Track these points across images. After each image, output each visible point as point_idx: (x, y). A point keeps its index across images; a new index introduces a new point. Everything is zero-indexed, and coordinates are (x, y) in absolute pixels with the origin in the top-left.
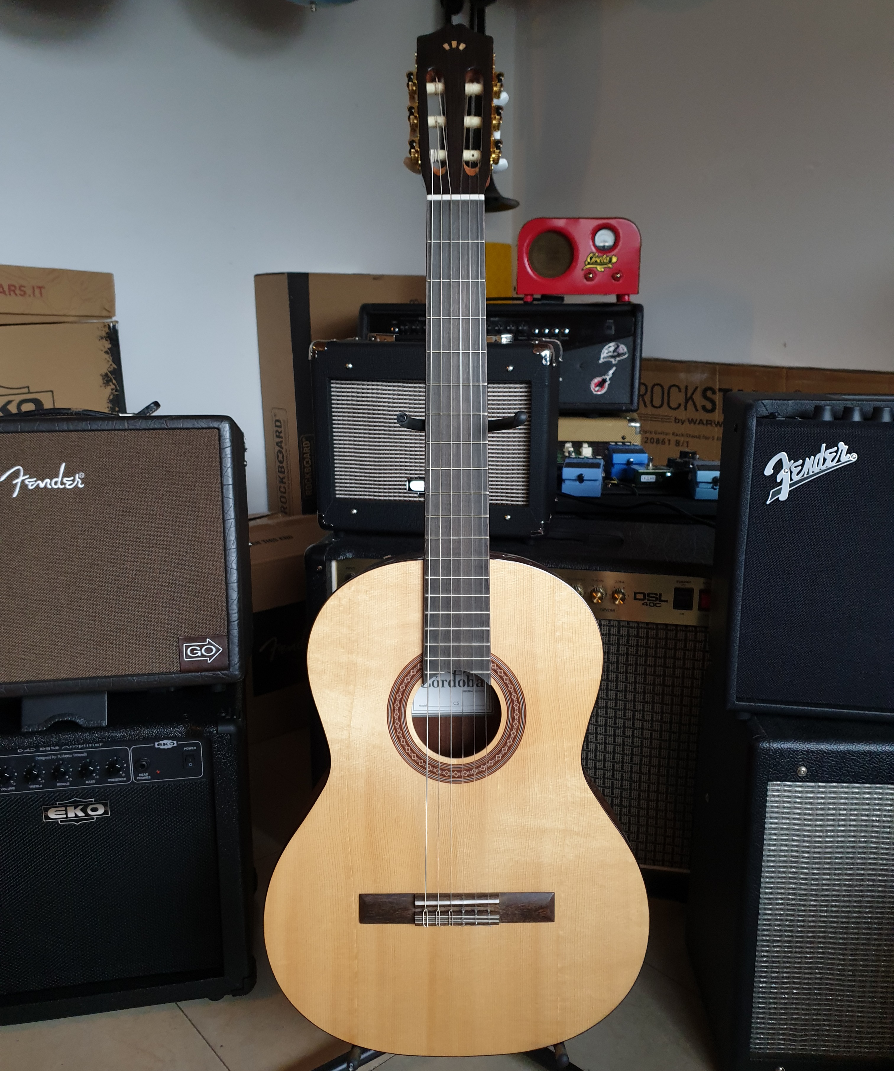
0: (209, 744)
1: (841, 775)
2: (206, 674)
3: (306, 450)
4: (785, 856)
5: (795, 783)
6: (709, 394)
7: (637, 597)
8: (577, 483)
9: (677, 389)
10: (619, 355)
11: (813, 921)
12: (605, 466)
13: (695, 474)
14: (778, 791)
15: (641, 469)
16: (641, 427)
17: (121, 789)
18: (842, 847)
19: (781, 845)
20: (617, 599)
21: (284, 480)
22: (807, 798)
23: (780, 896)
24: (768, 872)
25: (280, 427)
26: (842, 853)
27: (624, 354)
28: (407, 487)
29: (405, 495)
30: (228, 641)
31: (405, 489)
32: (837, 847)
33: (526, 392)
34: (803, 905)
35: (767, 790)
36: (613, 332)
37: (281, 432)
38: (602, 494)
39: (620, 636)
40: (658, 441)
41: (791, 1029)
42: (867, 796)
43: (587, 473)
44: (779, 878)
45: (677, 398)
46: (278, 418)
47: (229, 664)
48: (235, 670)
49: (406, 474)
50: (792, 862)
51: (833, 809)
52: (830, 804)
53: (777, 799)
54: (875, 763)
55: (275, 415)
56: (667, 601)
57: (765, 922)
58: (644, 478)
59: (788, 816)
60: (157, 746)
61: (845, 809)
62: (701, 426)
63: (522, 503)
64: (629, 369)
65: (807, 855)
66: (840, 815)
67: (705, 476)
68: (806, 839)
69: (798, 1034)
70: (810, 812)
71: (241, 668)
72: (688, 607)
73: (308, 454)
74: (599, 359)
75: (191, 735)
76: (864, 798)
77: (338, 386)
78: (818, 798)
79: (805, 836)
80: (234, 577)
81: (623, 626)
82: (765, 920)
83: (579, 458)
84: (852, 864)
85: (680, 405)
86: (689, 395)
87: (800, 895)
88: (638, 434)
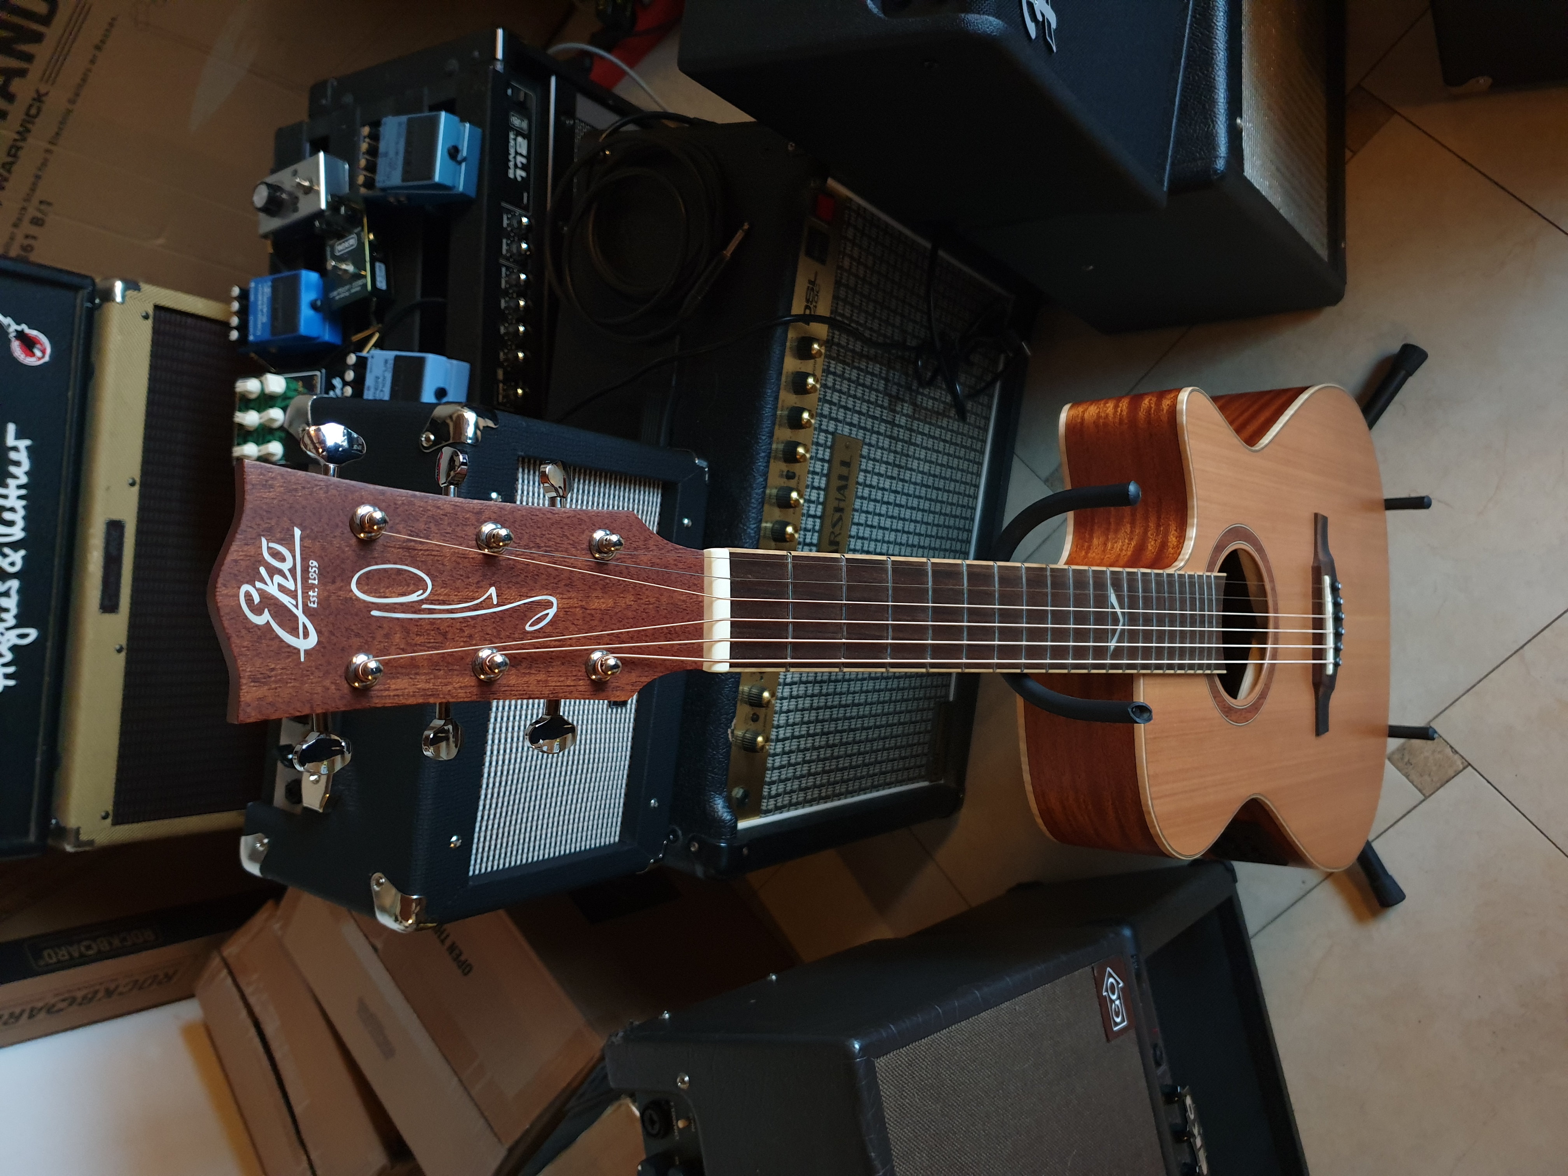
3: (63, 954)
21: (111, 989)
53: (1249, 165)
58: (382, 284)
73: (70, 950)
88: (137, 288)
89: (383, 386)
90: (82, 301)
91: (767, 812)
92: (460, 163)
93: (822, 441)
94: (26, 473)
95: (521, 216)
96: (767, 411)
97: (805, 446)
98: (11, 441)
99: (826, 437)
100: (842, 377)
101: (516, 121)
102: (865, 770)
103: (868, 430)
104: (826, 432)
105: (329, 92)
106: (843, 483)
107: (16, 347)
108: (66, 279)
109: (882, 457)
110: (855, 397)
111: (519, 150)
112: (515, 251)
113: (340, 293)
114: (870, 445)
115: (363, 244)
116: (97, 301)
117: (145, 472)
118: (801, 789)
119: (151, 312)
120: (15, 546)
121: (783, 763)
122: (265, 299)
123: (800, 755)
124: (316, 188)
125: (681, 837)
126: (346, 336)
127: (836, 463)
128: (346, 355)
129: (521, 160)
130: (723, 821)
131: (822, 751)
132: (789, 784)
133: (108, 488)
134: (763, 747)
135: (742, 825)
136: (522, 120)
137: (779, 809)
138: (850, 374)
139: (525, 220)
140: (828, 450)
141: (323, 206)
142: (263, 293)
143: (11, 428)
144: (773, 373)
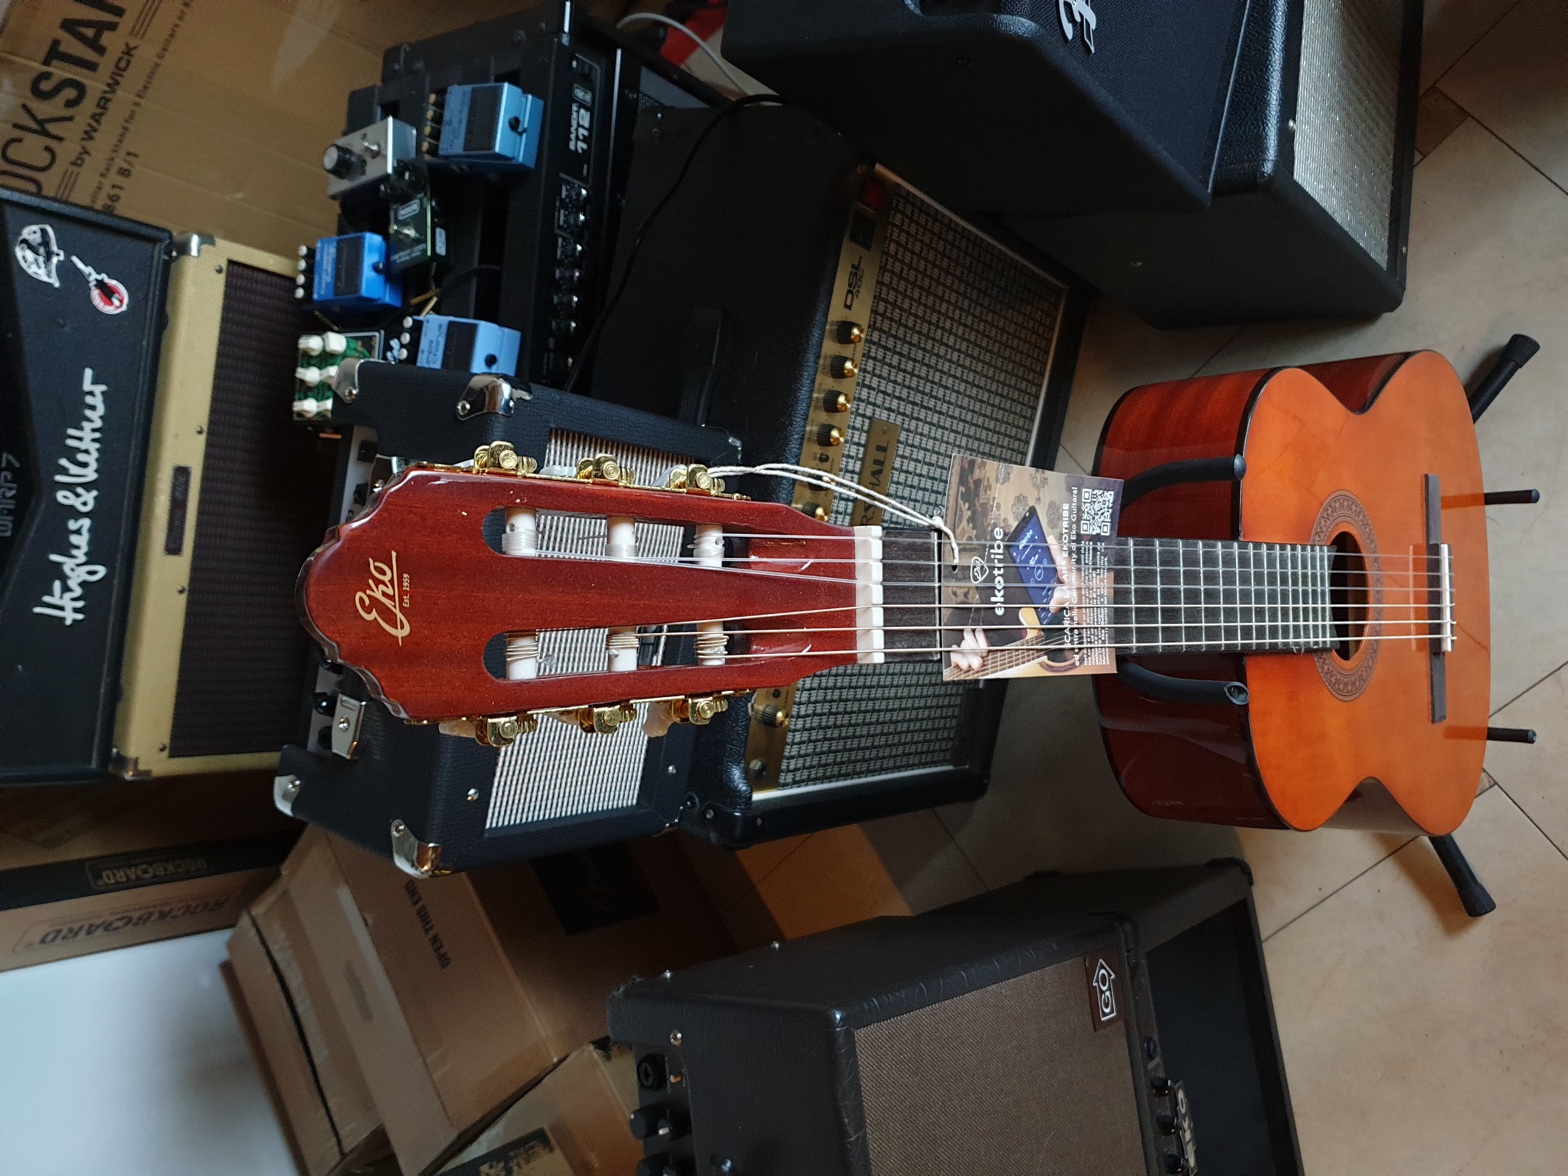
3: (121, 875)
6: (45, 86)
9: (14, 145)
10: (45, 243)
21: (165, 911)
25: (59, 932)
27: (44, 232)
37: (71, 929)
45: (31, 149)
46: (39, 939)
55: (34, 944)
58: (441, 250)
62: (103, 120)
73: (128, 872)
85: (48, 149)
88: (212, 242)
89: (437, 351)
90: (159, 253)
91: (785, 785)
92: (520, 134)
93: (858, 425)
94: (101, 417)
95: (580, 187)
96: (803, 393)
97: (840, 430)
98: (87, 386)
99: (863, 422)
100: (883, 362)
101: (579, 93)
102: (888, 750)
103: (907, 416)
104: (864, 416)
105: (402, 56)
106: (878, 467)
107: (96, 295)
108: (144, 231)
109: (921, 443)
110: (895, 382)
111: (581, 123)
112: (572, 221)
113: (401, 257)
114: (908, 430)
115: (426, 210)
116: (174, 254)
117: (212, 422)
118: (820, 765)
119: (224, 265)
120: (87, 486)
121: (804, 739)
122: (330, 259)
123: (821, 732)
124: (383, 152)
125: (698, 804)
126: (405, 299)
127: (872, 446)
128: (404, 317)
129: (582, 131)
130: (739, 791)
131: (844, 730)
132: (808, 759)
133: (176, 436)
134: (782, 723)
135: (757, 796)
136: (586, 93)
137: (796, 783)
138: (891, 360)
139: (584, 192)
140: (864, 435)
141: (390, 170)
142: (328, 254)
143: (88, 373)
144: (811, 357)
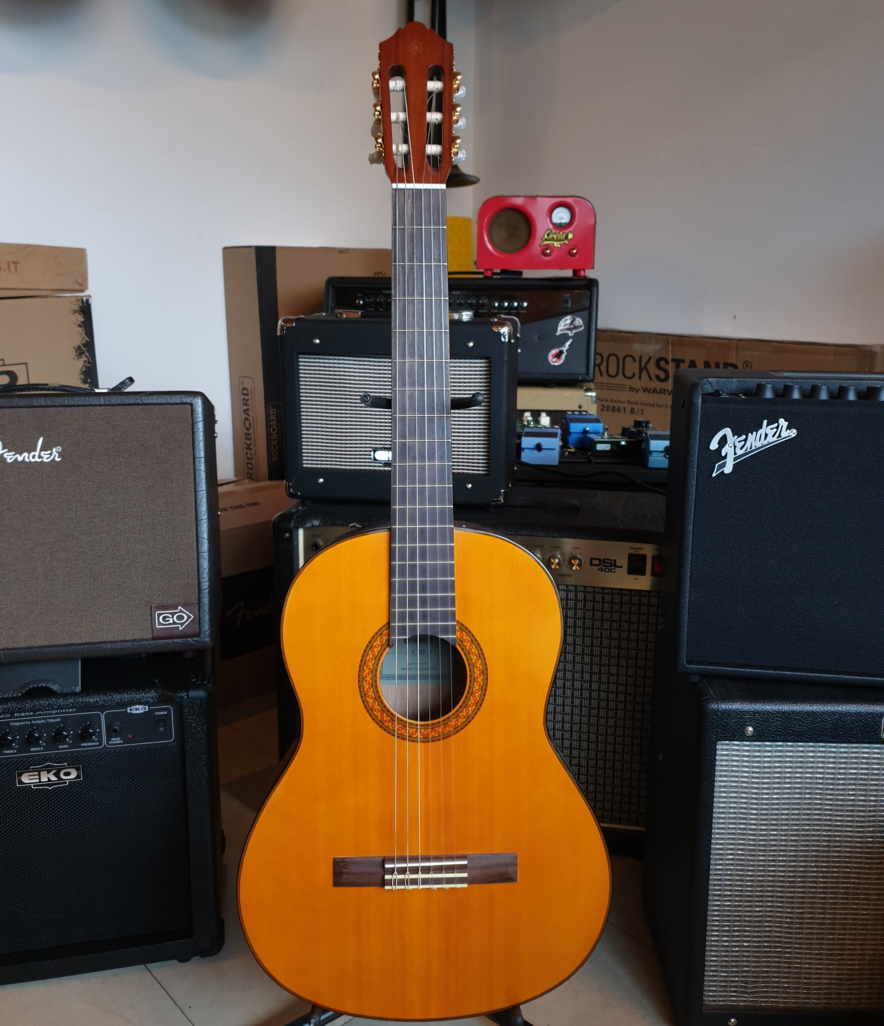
0: (180, 709)
1: (785, 735)
2: (178, 640)
4: (735, 813)
5: (742, 743)
6: (662, 364)
7: (593, 563)
8: (536, 452)
9: (631, 359)
10: (575, 328)
11: (762, 876)
12: (562, 435)
13: (648, 442)
14: (727, 750)
15: (597, 438)
16: (596, 396)
17: (93, 754)
18: (788, 804)
19: (730, 802)
20: (574, 565)
21: (251, 447)
22: (754, 756)
23: (730, 852)
24: (718, 828)
25: (247, 395)
26: (788, 809)
27: (581, 326)
28: (372, 457)
29: (370, 464)
30: (199, 608)
31: (370, 459)
32: (784, 804)
33: (486, 367)
34: (752, 860)
35: (716, 750)
36: (570, 305)
37: (248, 400)
38: (559, 462)
39: (577, 600)
40: (613, 409)
41: (742, 982)
42: (811, 754)
43: (545, 442)
44: (729, 834)
45: (632, 367)
46: (245, 386)
47: (200, 631)
48: (206, 637)
49: (371, 444)
50: (740, 818)
51: (779, 767)
52: (776, 762)
53: (726, 758)
54: (817, 723)
55: (242, 384)
56: (621, 567)
57: (716, 877)
58: (600, 447)
59: (736, 774)
60: (129, 711)
61: (790, 767)
62: (655, 394)
63: (483, 472)
64: (585, 342)
65: (755, 812)
66: (786, 773)
67: (658, 445)
68: (754, 796)
69: (748, 985)
70: (758, 770)
71: (211, 635)
72: (642, 572)
73: (275, 422)
74: (556, 331)
75: (162, 700)
76: (808, 757)
77: (305, 360)
78: (765, 757)
79: (752, 793)
80: (205, 546)
81: (580, 591)
82: (716, 875)
83: (537, 427)
84: (798, 820)
85: (634, 374)
86: (643, 365)
87: (749, 850)
88: (594, 402)
119: (584, 408)
130: (306, 523)
